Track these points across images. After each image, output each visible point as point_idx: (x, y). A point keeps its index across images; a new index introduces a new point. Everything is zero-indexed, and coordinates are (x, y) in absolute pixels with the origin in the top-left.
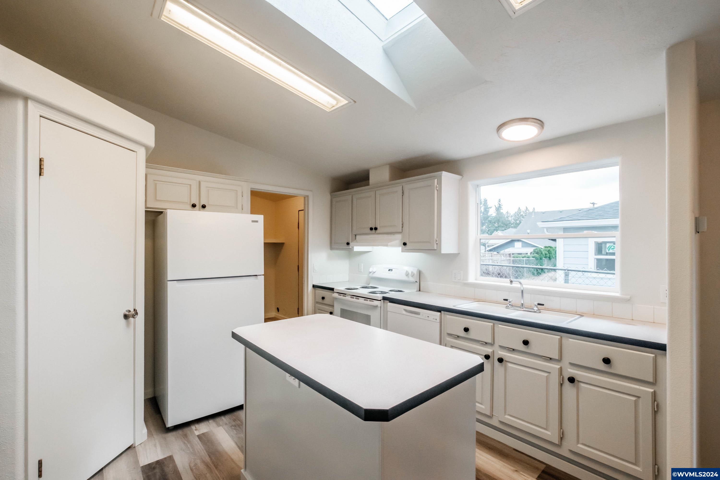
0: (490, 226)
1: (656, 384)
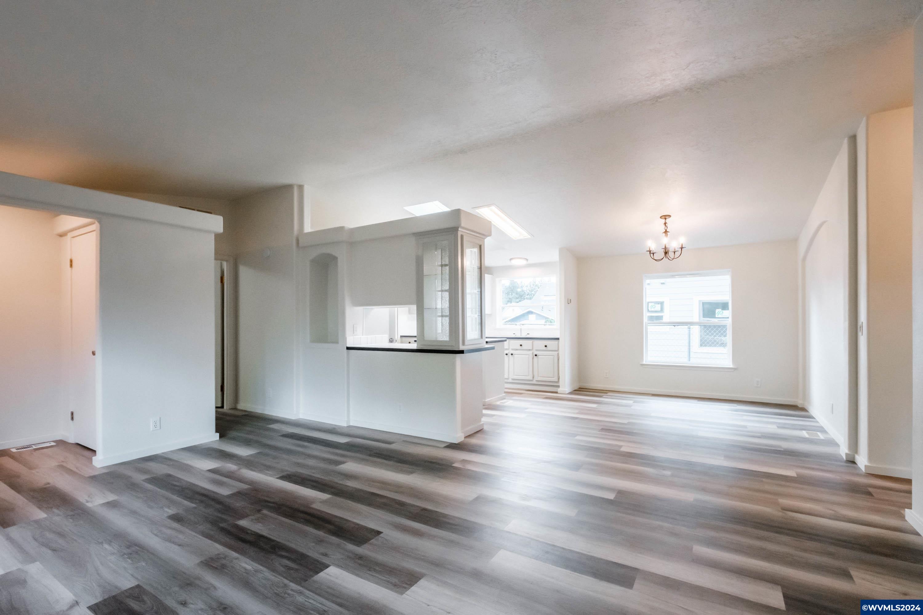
1: (558, 350)
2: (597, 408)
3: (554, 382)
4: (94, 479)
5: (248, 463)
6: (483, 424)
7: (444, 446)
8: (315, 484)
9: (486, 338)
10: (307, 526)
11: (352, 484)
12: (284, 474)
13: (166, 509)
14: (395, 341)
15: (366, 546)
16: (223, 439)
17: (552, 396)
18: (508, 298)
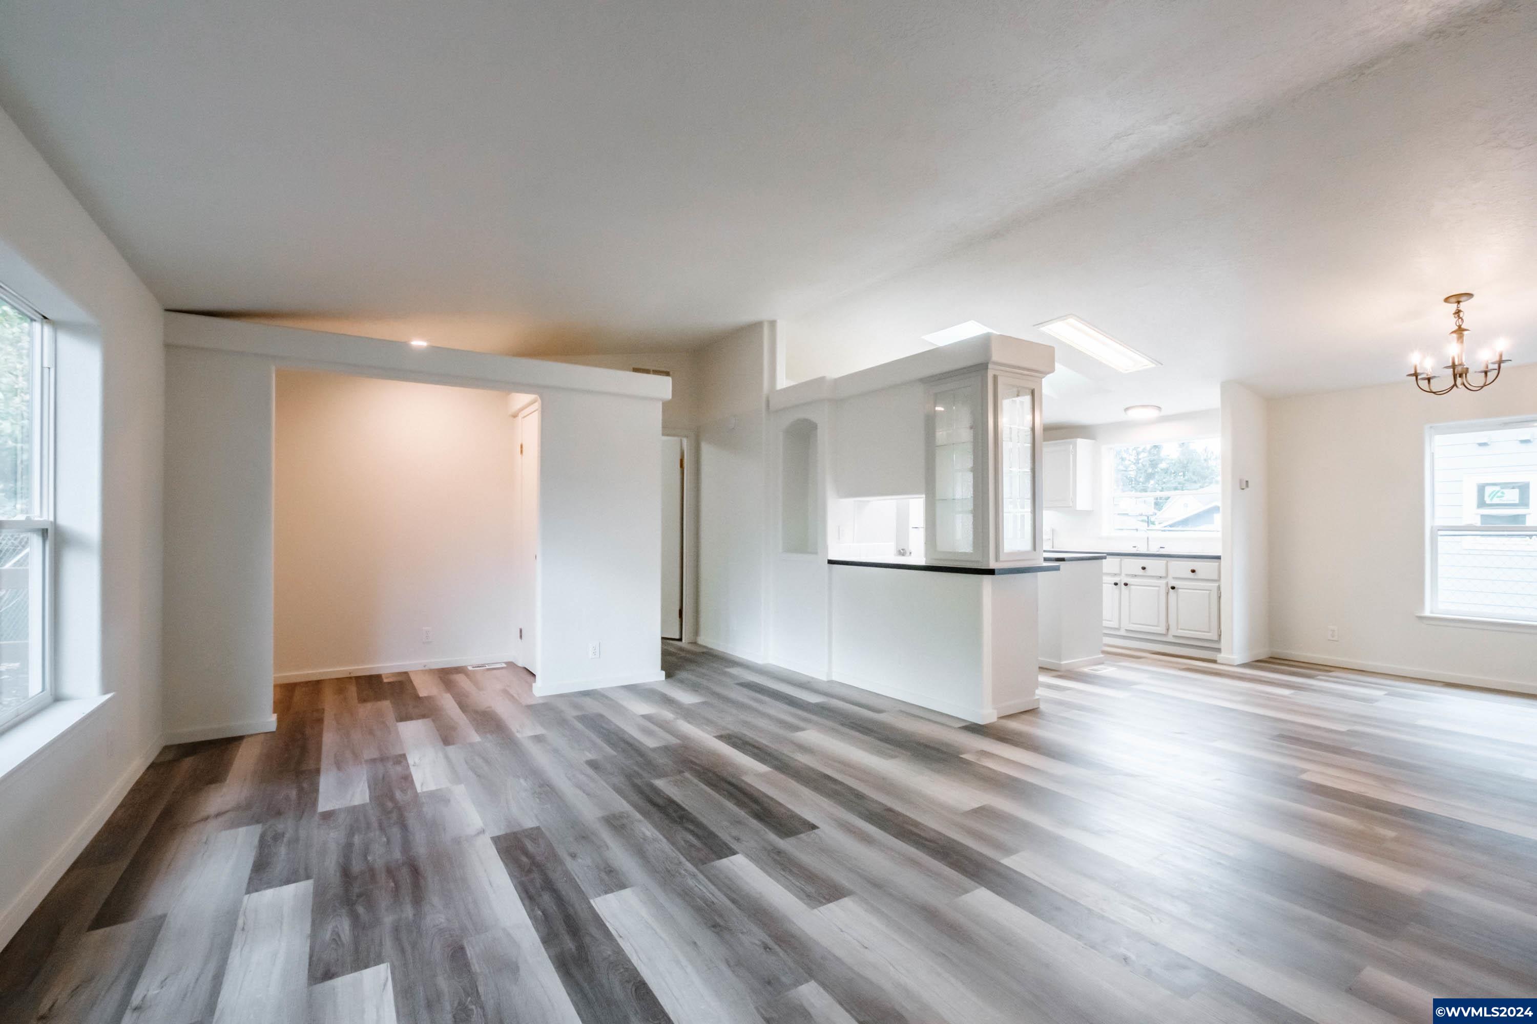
0: (1164, 480)
1: (1219, 580)
2: (1290, 698)
3: (1210, 640)
4: (529, 707)
5: (687, 713)
6: (1038, 699)
7: (960, 726)
8: (756, 751)
9: (1045, 551)
10: (728, 800)
11: (804, 759)
12: (723, 733)
13: (587, 754)
14: (909, 554)
15: (792, 840)
16: (669, 680)
17: (1200, 666)
18: (1176, 482)
